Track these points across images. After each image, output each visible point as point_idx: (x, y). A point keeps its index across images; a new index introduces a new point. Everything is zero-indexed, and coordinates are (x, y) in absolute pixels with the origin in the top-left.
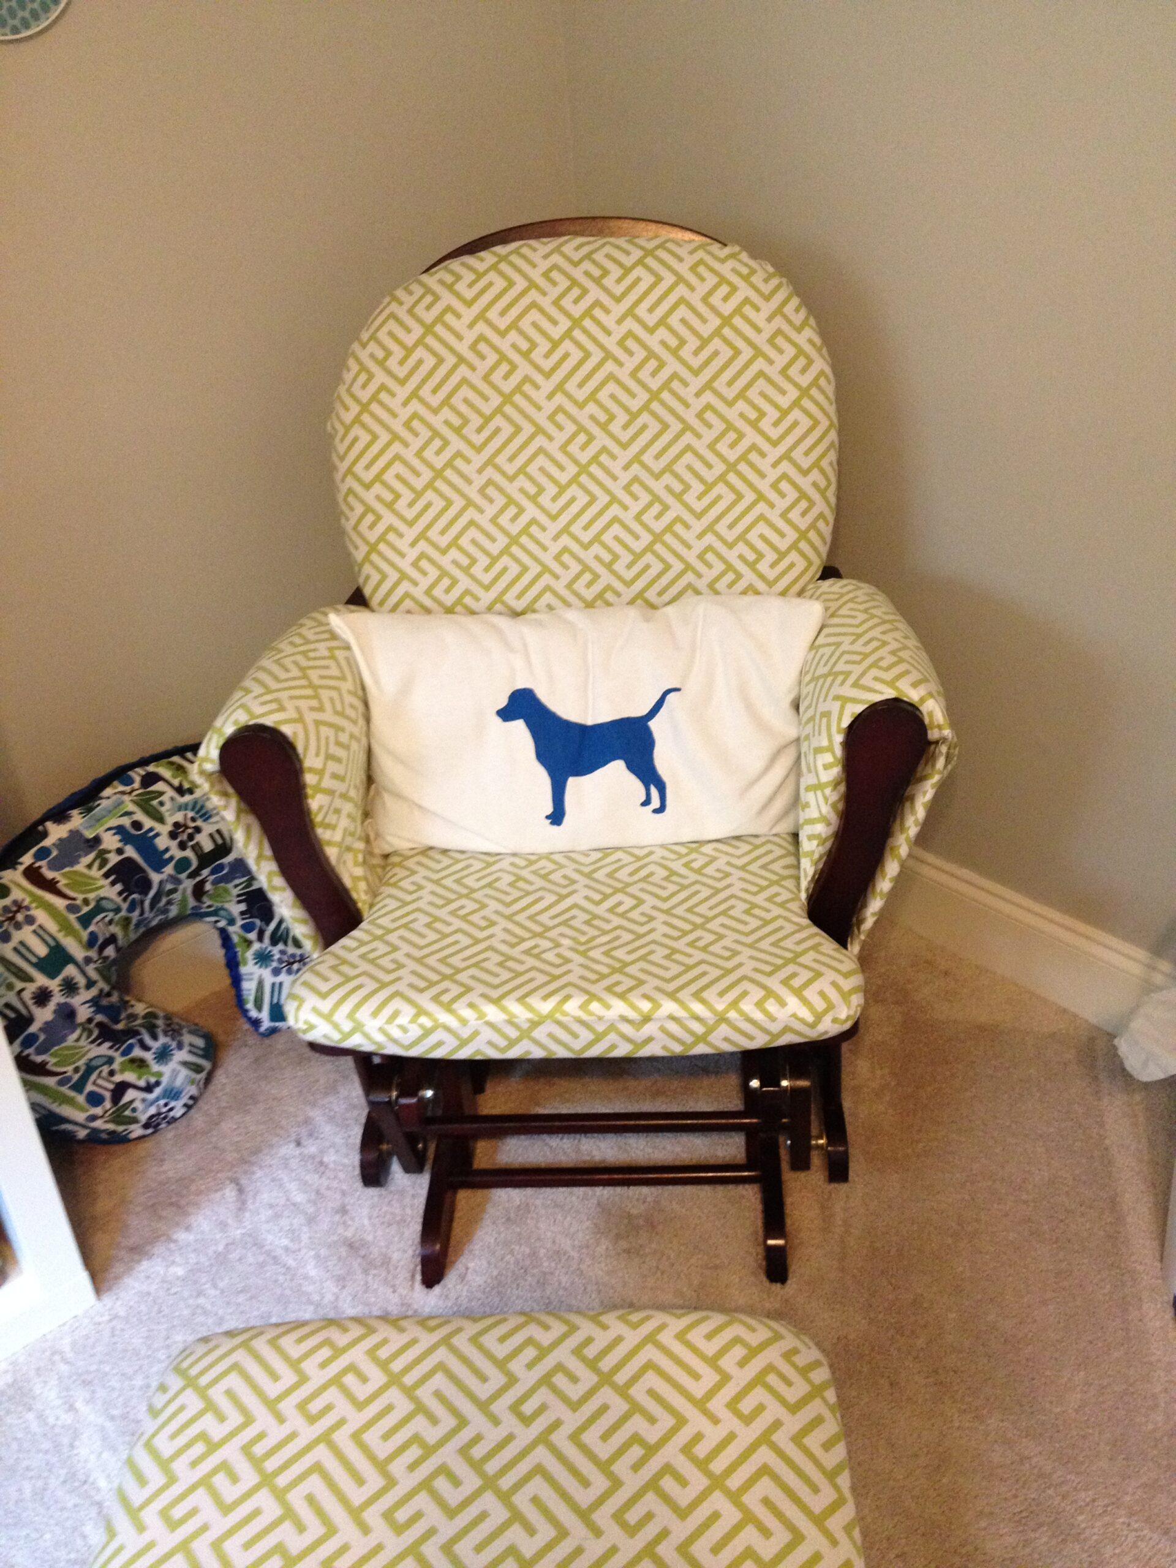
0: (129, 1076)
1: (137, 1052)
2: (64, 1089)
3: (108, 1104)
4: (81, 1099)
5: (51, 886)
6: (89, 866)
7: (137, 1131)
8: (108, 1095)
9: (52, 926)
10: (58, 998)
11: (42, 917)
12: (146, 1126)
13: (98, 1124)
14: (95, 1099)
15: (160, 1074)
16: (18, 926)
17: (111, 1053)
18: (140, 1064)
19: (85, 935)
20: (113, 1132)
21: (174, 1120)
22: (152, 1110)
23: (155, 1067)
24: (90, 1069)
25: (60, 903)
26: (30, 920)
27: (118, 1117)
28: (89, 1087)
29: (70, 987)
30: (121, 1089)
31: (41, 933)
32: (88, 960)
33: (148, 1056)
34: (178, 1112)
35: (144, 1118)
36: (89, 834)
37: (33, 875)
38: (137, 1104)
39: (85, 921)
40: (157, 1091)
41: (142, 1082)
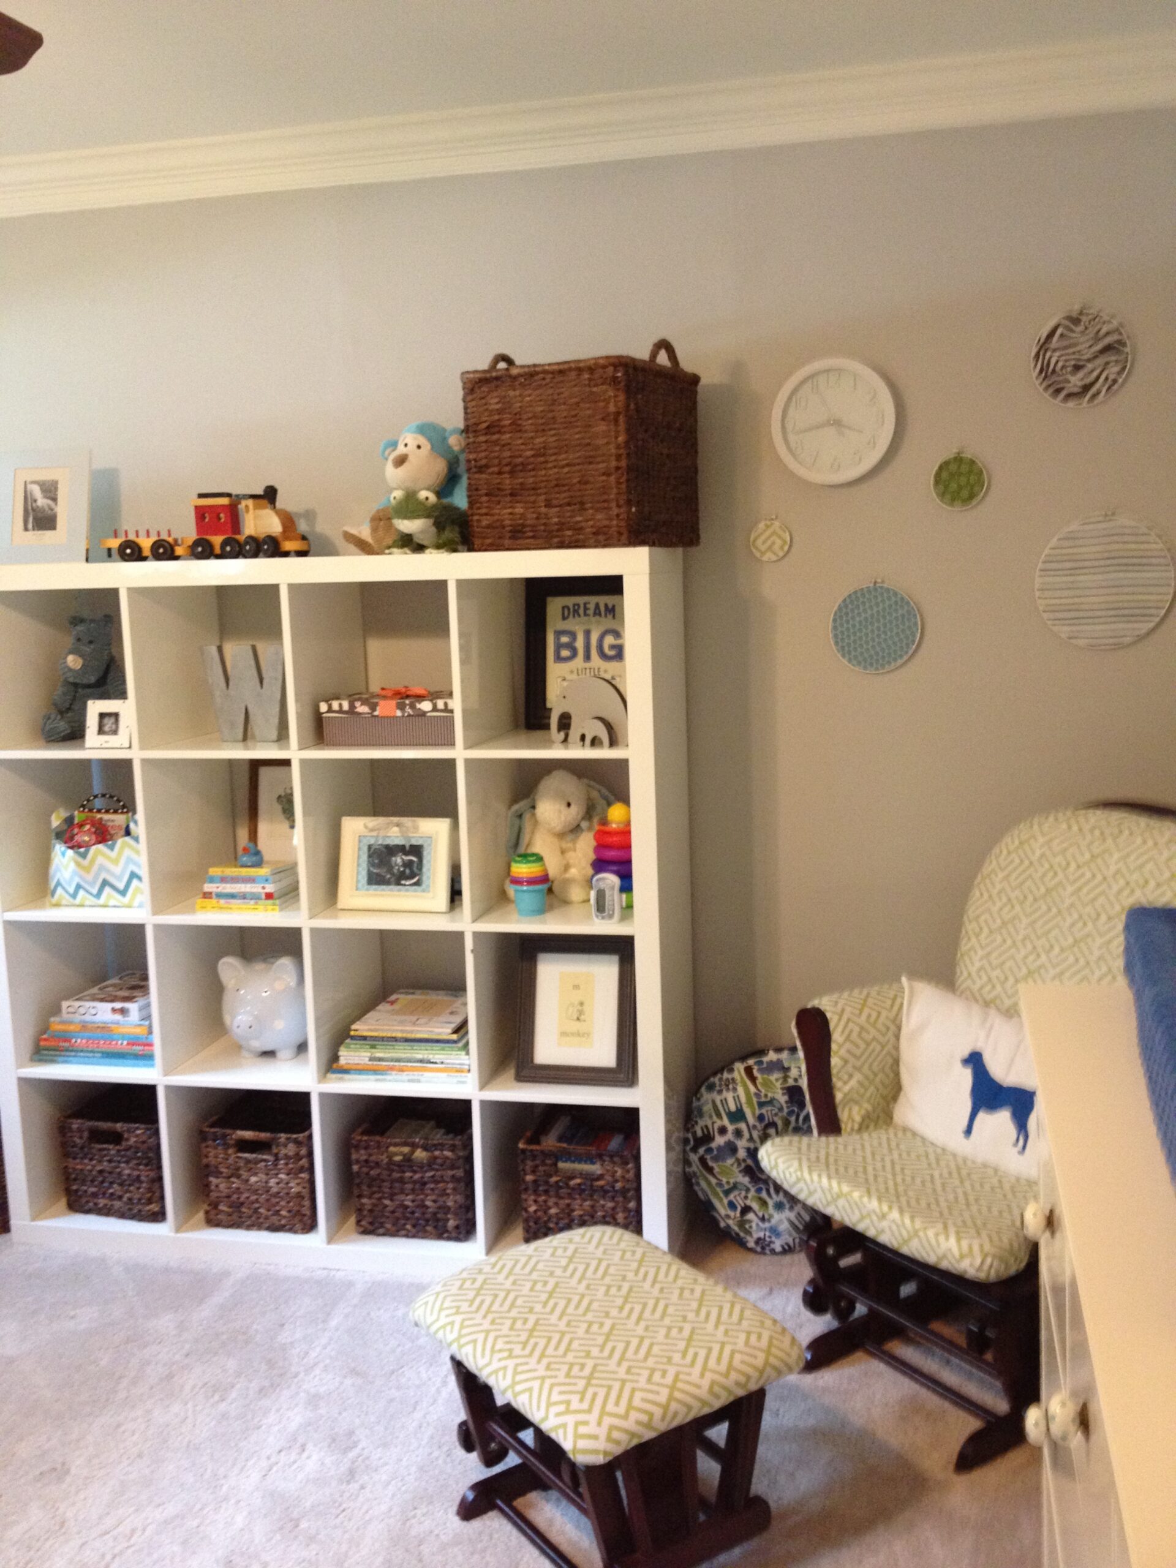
0: (755, 1206)
1: (764, 1195)
2: (719, 1190)
3: (738, 1214)
4: (726, 1201)
5: (753, 1079)
6: (777, 1080)
7: (751, 1244)
8: (739, 1209)
9: (743, 1099)
10: (730, 1136)
11: (741, 1091)
12: (758, 1241)
13: (731, 1222)
14: (732, 1205)
15: (771, 1216)
16: (728, 1090)
17: (750, 1186)
18: (764, 1203)
19: (757, 1112)
20: (737, 1234)
21: (773, 1251)
22: (761, 1235)
23: (771, 1210)
24: (735, 1187)
25: (752, 1089)
26: (735, 1089)
27: (742, 1224)
28: (731, 1197)
29: (738, 1133)
30: (746, 1210)
31: (737, 1099)
32: (755, 1127)
33: (771, 1203)
34: (777, 1246)
35: (756, 1236)
36: (786, 1065)
37: (749, 1071)
38: (754, 1225)
39: (761, 1105)
40: (767, 1225)
41: (760, 1214)
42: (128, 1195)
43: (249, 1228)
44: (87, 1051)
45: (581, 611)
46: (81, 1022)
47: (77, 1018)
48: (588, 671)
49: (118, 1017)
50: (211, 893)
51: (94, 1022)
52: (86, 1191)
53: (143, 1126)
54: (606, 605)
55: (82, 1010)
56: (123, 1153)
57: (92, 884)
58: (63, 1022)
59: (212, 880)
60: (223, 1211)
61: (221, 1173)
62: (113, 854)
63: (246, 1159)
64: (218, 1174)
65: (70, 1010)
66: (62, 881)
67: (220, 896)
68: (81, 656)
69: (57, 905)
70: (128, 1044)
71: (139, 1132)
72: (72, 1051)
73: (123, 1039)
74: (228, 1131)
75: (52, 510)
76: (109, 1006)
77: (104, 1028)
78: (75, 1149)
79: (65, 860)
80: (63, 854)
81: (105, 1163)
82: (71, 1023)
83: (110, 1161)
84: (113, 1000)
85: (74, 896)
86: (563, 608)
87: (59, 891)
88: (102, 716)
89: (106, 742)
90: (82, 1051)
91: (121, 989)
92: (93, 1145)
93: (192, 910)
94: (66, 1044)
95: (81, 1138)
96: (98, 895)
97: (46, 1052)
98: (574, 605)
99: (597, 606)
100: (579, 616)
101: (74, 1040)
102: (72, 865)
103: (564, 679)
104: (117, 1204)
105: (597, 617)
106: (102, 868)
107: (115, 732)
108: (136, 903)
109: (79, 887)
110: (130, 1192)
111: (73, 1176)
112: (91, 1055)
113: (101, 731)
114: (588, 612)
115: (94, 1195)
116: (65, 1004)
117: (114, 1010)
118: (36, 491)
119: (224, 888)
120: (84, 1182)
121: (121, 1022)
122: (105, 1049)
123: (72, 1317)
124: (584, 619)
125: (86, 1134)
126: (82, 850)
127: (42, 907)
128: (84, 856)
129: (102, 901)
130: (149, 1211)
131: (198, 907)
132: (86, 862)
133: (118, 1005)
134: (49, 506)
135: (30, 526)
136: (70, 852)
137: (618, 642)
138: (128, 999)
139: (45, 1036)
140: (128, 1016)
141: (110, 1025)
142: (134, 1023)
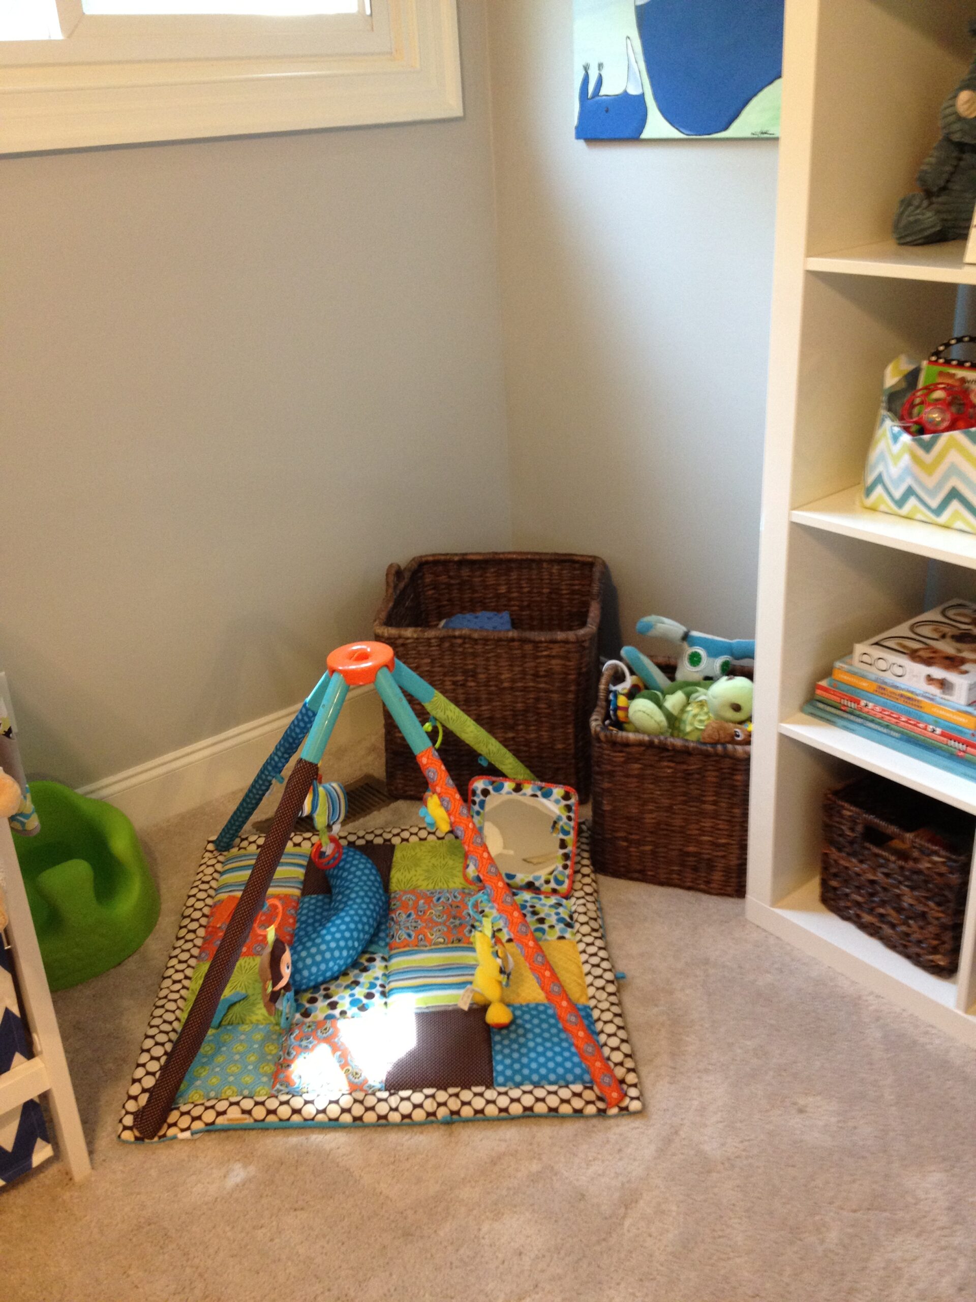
44: (879, 724)
46: (876, 681)
47: (873, 672)
49: (934, 690)
51: (897, 687)
52: (847, 895)
53: (943, 853)
55: (882, 665)
56: (907, 873)
57: (932, 493)
58: (854, 674)
65: (865, 658)
69: (873, 509)
70: (944, 735)
72: (858, 716)
73: (937, 724)
76: (923, 670)
77: (911, 699)
78: (841, 839)
80: (895, 438)
81: (880, 875)
82: (863, 677)
84: (928, 662)
85: (900, 503)
90: (872, 721)
91: (944, 636)
92: (867, 845)
94: (852, 705)
95: (852, 829)
96: (939, 511)
97: (821, 705)
101: (863, 703)
106: (954, 470)
110: (909, 926)
111: (835, 870)
112: (885, 731)
115: (858, 904)
116: (859, 648)
117: (930, 679)
120: (846, 882)
121: (938, 699)
122: (910, 729)
125: (859, 828)
126: (926, 437)
127: (846, 508)
128: (927, 447)
130: (932, 961)
132: (928, 458)
133: (937, 672)
136: (906, 438)
138: (953, 663)
139: (824, 683)
140: (951, 695)
141: (920, 698)
142: (957, 706)
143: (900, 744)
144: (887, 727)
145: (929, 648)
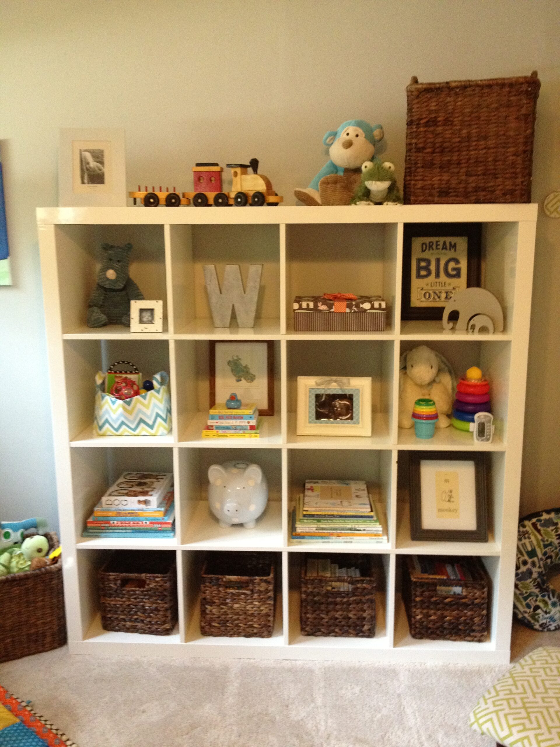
0: (541, 605)
1: (546, 598)
2: (521, 597)
3: (532, 610)
5: (539, 531)
6: (552, 530)
7: (537, 626)
8: (532, 607)
9: (535, 543)
10: (529, 566)
11: (533, 538)
12: (541, 626)
13: (526, 615)
14: (528, 606)
15: (551, 610)
16: (525, 538)
17: (538, 594)
18: (546, 603)
19: (544, 551)
20: (529, 622)
21: (549, 630)
22: (544, 621)
23: (550, 607)
24: (530, 595)
25: (540, 537)
26: (529, 538)
27: (533, 616)
28: (528, 601)
29: (534, 564)
30: (537, 608)
31: (531, 543)
32: (542, 559)
33: (550, 602)
34: (552, 628)
35: (541, 622)
36: (555, 521)
37: (534, 525)
38: (541, 616)
39: (546, 546)
40: (548, 615)
41: (545, 609)
42: (148, 619)
43: (231, 636)
44: (122, 529)
45: (434, 247)
46: (116, 510)
47: (114, 507)
48: (438, 284)
49: (142, 506)
50: (212, 426)
51: (126, 510)
52: (117, 618)
53: (159, 575)
54: (450, 243)
55: (116, 502)
56: (145, 593)
57: (132, 422)
58: (104, 511)
59: (213, 418)
60: (215, 626)
61: (215, 603)
62: (146, 402)
63: (232, 593)
64: (212, 603)
65: (108, 502)
66: (110, 420)
67: (218, 428)
68: (116, 271)
69: (103, 435)
70: (151, 523)
71: (157, 579)
72: (111, 529)
73: (147, 520)
74: (220, 576)
75: (100, 170)
76: (135, 499)
77: (132, 513)
78: (108, 592)
79: (114, 407)
80: (114, 403)
81: (132, 600)
82: (109, 511)
83: (135, 599)
84: (135, 495)
85: (117, 430)
86: (423, 244)
87: (107, 426)
88: (142, 311)
89: (146, 328)
90: (118, 529)
91: (132, 486)
92: (124, 588)
93: (198, 437)
94: (107, 525)
95: (115, 584)
96: (134, 430)
97: (91, 531)
98: (430, 243)
99: (445, 243)
100: (433, 249)
101: (111, 522)
102: (121, 410)
103: (422, 289)
104: (140, 625)
105: (444, 251)
106: (140, 411)
107: (151, 322)
108: (159, 433)
109: (123, 423)
110: (151, 617)
111: (109, 609)
112: (124, 531)
113: (141, 322)
114: (439, 247)
115: (124, 620)
116: (104, 499)
117: (139, 502)
118: (89, 156)
119: (222, 423)
120: (115, 613)
121: (145, 509)
122: (136, 526)
123: (144, 712)
124: (435, 251)
125: (119, 582)
126: (128, 400)
127: (90, 436)
128: (129, 404)
129: (136, 433)
130: (164, 628)
131: (203, 435)
132: (129, 408)
133: (142, 498)
134: (97, 167)
135: (86, 181)
136: (120, 402)
137: (458, 266)
138: (145, 493)
139: (90, 520)
140: (150, 505)
141: (136, 511)
142: (153, 509)
143: (133, 535)
144: (126, 529)
145: (131, 491)
